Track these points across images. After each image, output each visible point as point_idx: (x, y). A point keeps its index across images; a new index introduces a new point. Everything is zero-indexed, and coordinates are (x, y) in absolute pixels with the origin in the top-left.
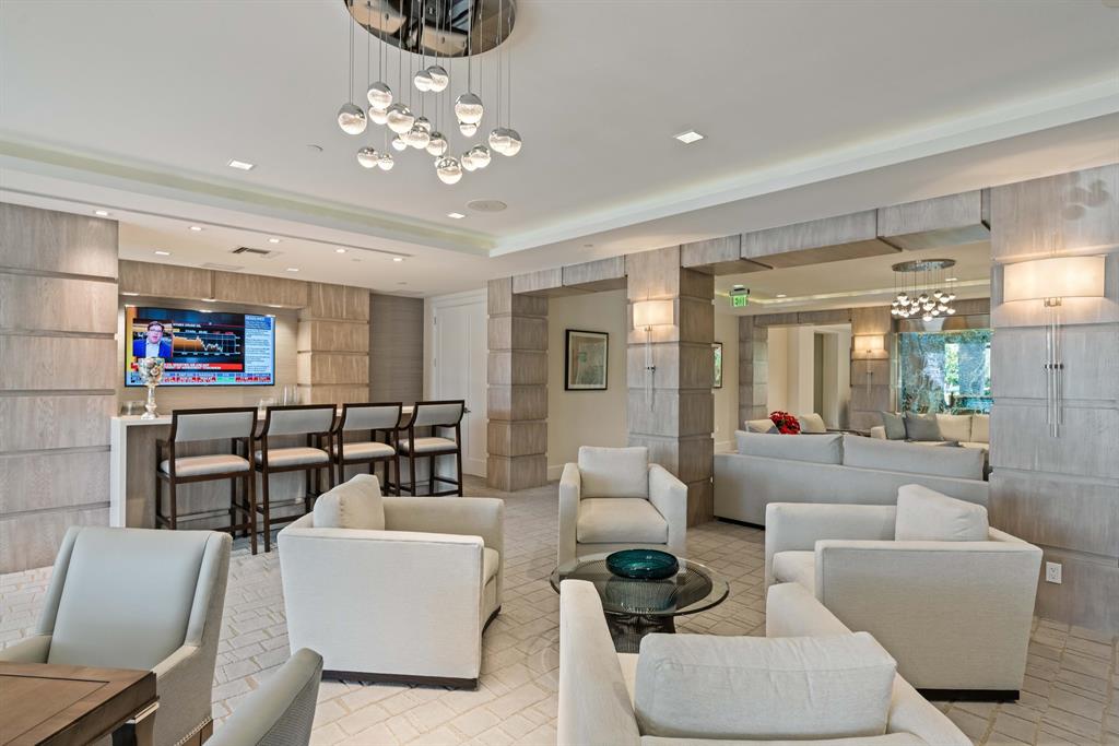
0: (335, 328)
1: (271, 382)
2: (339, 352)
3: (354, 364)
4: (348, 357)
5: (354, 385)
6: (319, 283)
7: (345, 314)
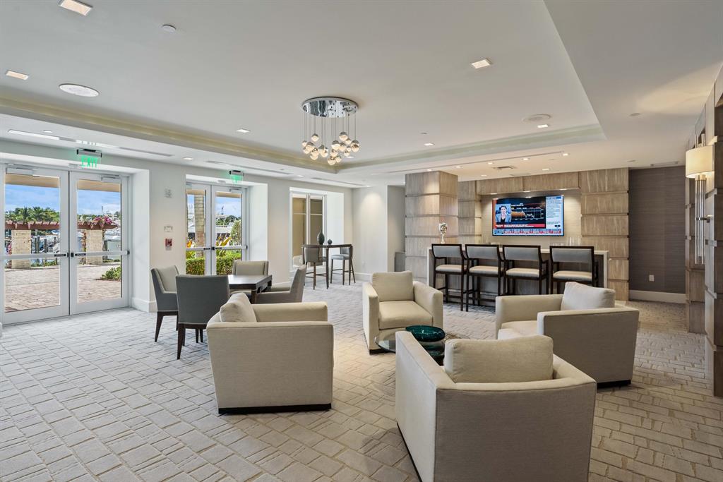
0: (599, 199)
1: (562, 234)
2: (603, 214)
3: (615, 222)
4: (610, 217)
5: (615, 236)
6: (586, 172)
7: (606, 188)
